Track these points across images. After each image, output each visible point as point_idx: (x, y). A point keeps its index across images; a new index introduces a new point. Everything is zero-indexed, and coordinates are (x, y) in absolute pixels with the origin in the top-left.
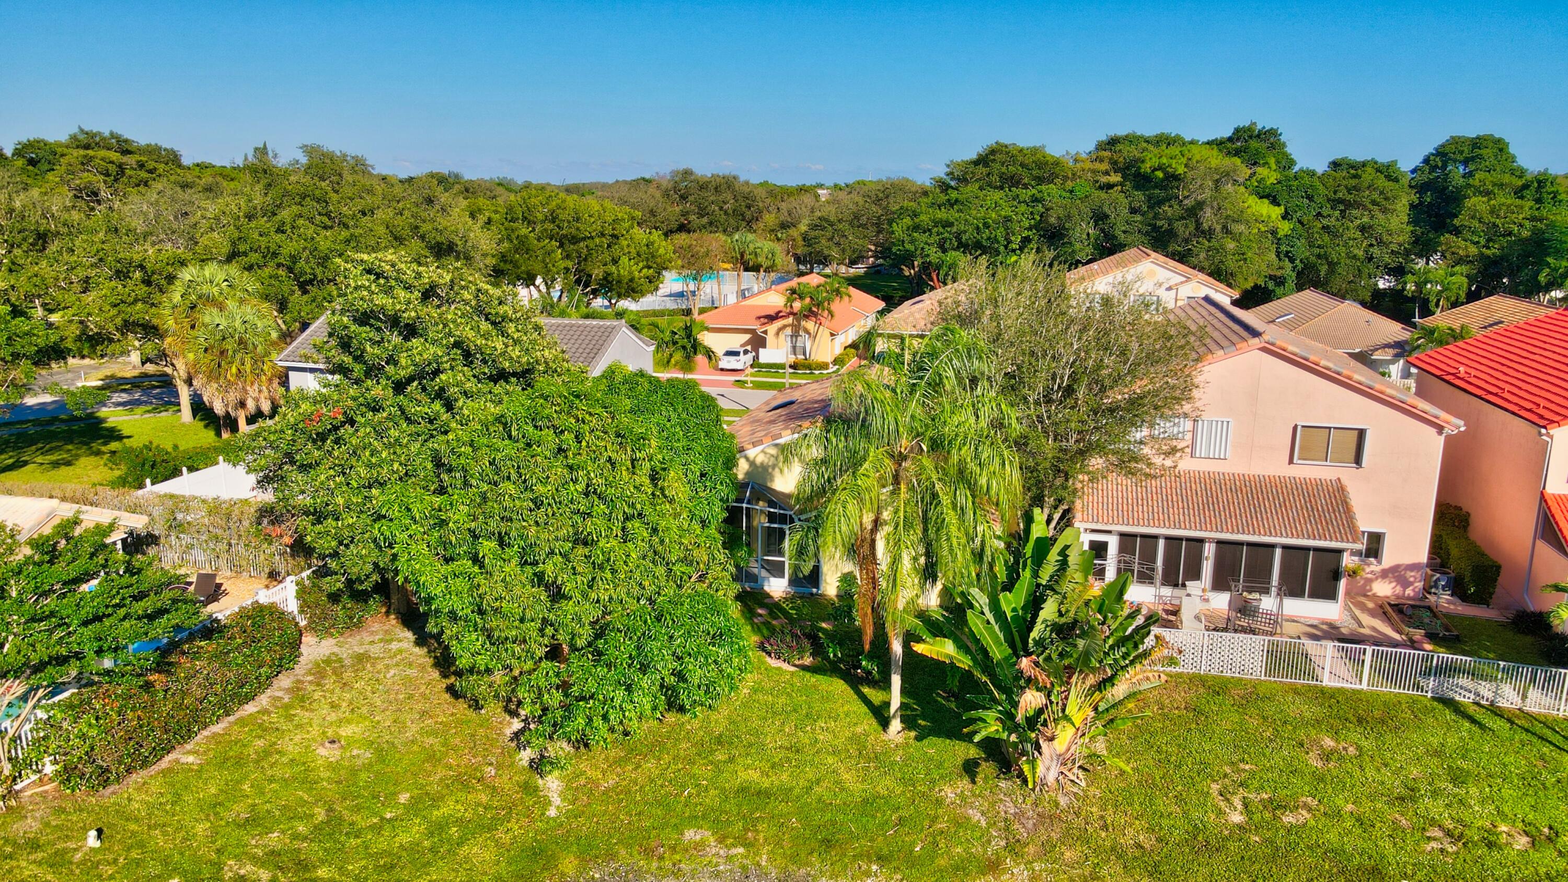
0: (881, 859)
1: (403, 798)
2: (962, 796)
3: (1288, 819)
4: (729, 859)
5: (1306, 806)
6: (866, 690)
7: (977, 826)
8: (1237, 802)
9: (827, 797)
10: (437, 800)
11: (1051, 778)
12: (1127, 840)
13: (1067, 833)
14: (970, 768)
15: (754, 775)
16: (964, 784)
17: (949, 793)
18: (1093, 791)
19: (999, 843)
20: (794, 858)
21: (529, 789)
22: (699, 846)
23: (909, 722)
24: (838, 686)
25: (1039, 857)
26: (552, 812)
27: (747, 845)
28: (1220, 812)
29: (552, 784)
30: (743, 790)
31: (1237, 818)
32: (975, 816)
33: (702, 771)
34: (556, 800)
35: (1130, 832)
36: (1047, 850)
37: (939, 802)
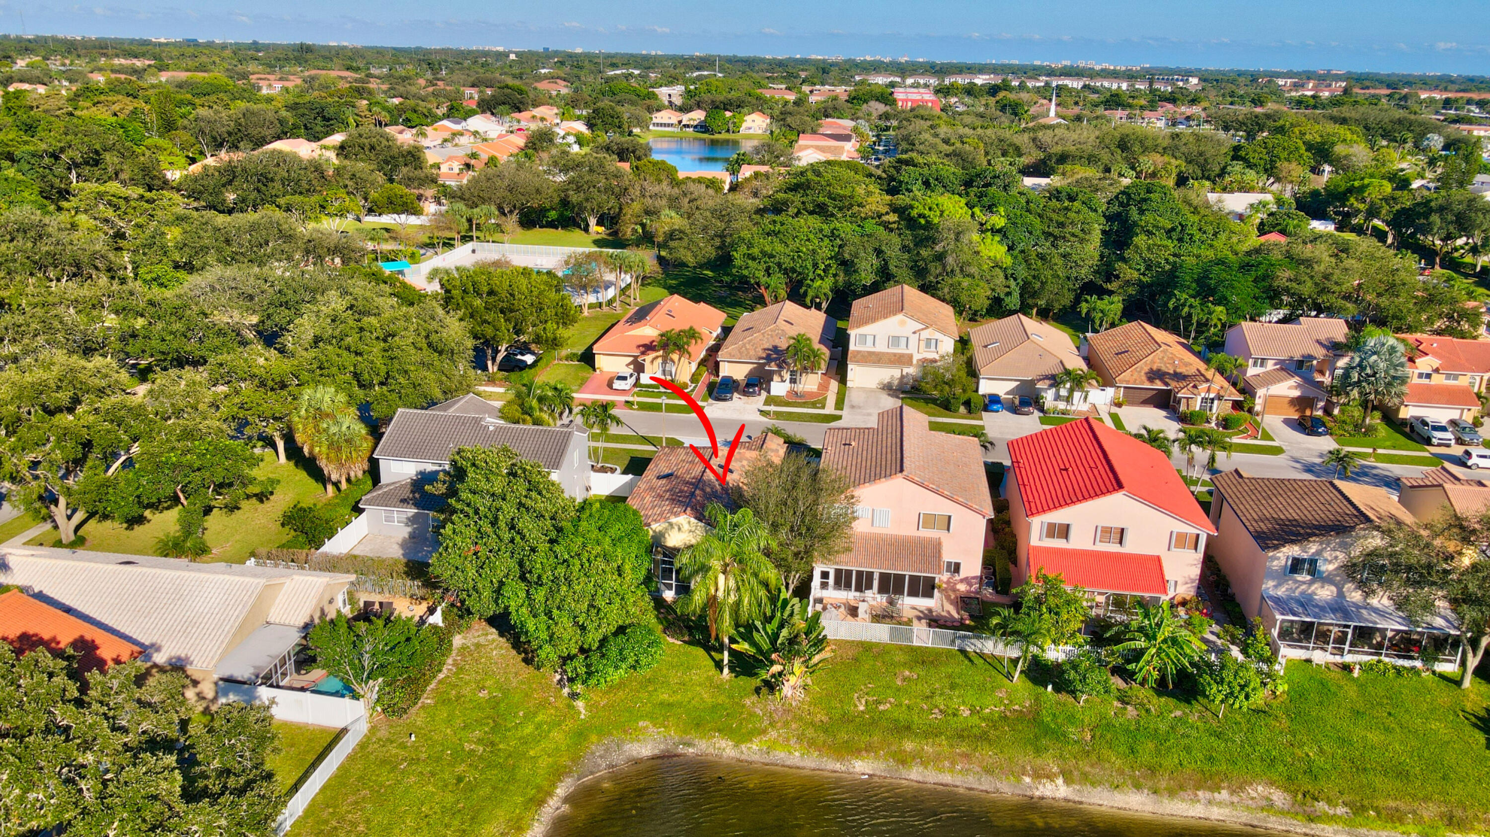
0: (719, 731)
1: (521, 714)
2: (753, 703)
3: (881, 708)
4: (658, 733)
5: (890, 703)
6: (713, 653)
7: (758, 716)
8: (863, 701)
9: (697, 705)
10: (535, 714)
11: (789, 695)
12: (817, 719)
13: (794, 717)
14: (757, 690)
15: (666, 696)
16: (755, 697)
17: (748, 702)
18: (808, 699)
19: (767, 722)
20: (685, 732)
21: (570, 707)
22: (646, 728)
23: (731, 669)
24: (700, 652)
25: (782, 728)
26: (582, 717)
27: (665, 727)
28: (856, 706)
29: (580, 704)
30: (662, 704)
31: (862, 708)
32: (759, 712)
33: (644, 695)
34: (583, 711)
35: (819, 716)
36: (786, 724)
37: (744, 706)
